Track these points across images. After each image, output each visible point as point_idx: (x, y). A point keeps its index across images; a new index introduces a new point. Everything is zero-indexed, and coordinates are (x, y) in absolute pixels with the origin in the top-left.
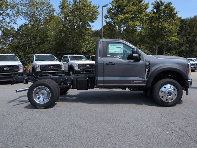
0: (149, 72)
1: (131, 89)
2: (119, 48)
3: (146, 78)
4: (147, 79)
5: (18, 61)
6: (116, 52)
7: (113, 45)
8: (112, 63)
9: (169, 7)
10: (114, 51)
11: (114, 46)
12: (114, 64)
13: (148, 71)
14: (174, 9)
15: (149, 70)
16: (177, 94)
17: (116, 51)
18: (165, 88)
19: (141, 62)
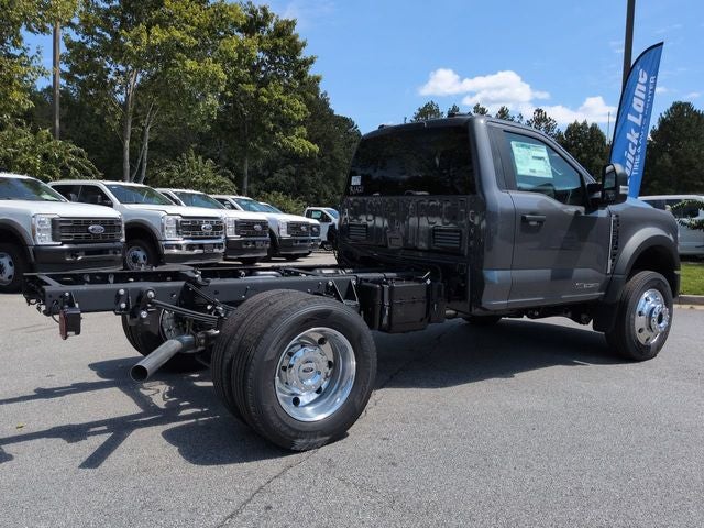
2: (540, 159)
3: (609, 271)
6: (536, 175)
7: (522, 146)
9: (289, 35)
10: (531, 171)
11: (525, 150)
14: (304, 45)
17: (534, 171)
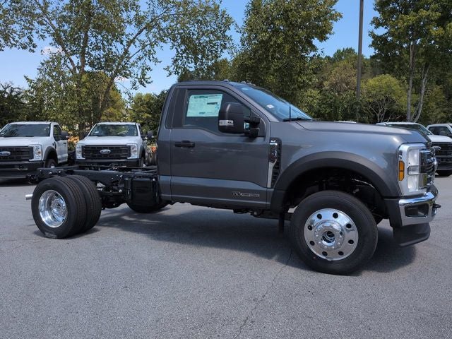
0: (278, 168)
1: (255, 213)
2: (213, 104)
3: (269, 186)
4: (273, 190)
5: (137, 135)
6: (204, 115)
7: (200, 97)
8: (188, 142)
10: (200, 113)
11: (202, 99)
12: (193, 146)
13: (274, 168)
15: (278, 164)
16: (356, 239)
17: (203, 113)
18: (319, 217)
19: (259, 141)
